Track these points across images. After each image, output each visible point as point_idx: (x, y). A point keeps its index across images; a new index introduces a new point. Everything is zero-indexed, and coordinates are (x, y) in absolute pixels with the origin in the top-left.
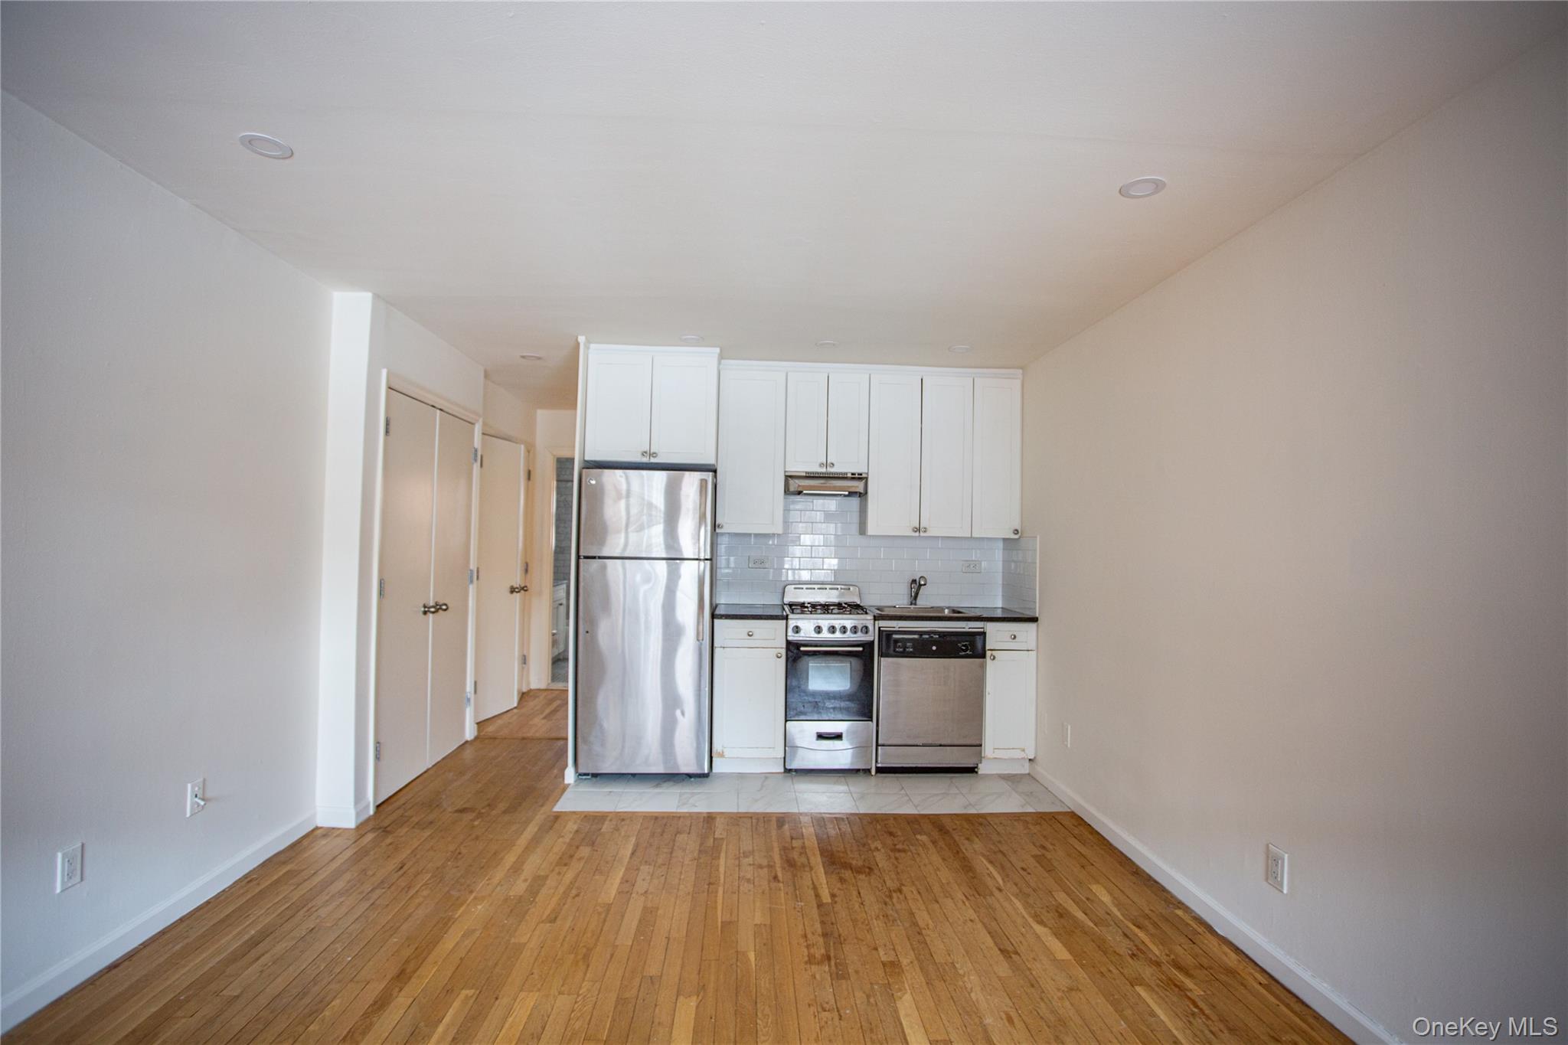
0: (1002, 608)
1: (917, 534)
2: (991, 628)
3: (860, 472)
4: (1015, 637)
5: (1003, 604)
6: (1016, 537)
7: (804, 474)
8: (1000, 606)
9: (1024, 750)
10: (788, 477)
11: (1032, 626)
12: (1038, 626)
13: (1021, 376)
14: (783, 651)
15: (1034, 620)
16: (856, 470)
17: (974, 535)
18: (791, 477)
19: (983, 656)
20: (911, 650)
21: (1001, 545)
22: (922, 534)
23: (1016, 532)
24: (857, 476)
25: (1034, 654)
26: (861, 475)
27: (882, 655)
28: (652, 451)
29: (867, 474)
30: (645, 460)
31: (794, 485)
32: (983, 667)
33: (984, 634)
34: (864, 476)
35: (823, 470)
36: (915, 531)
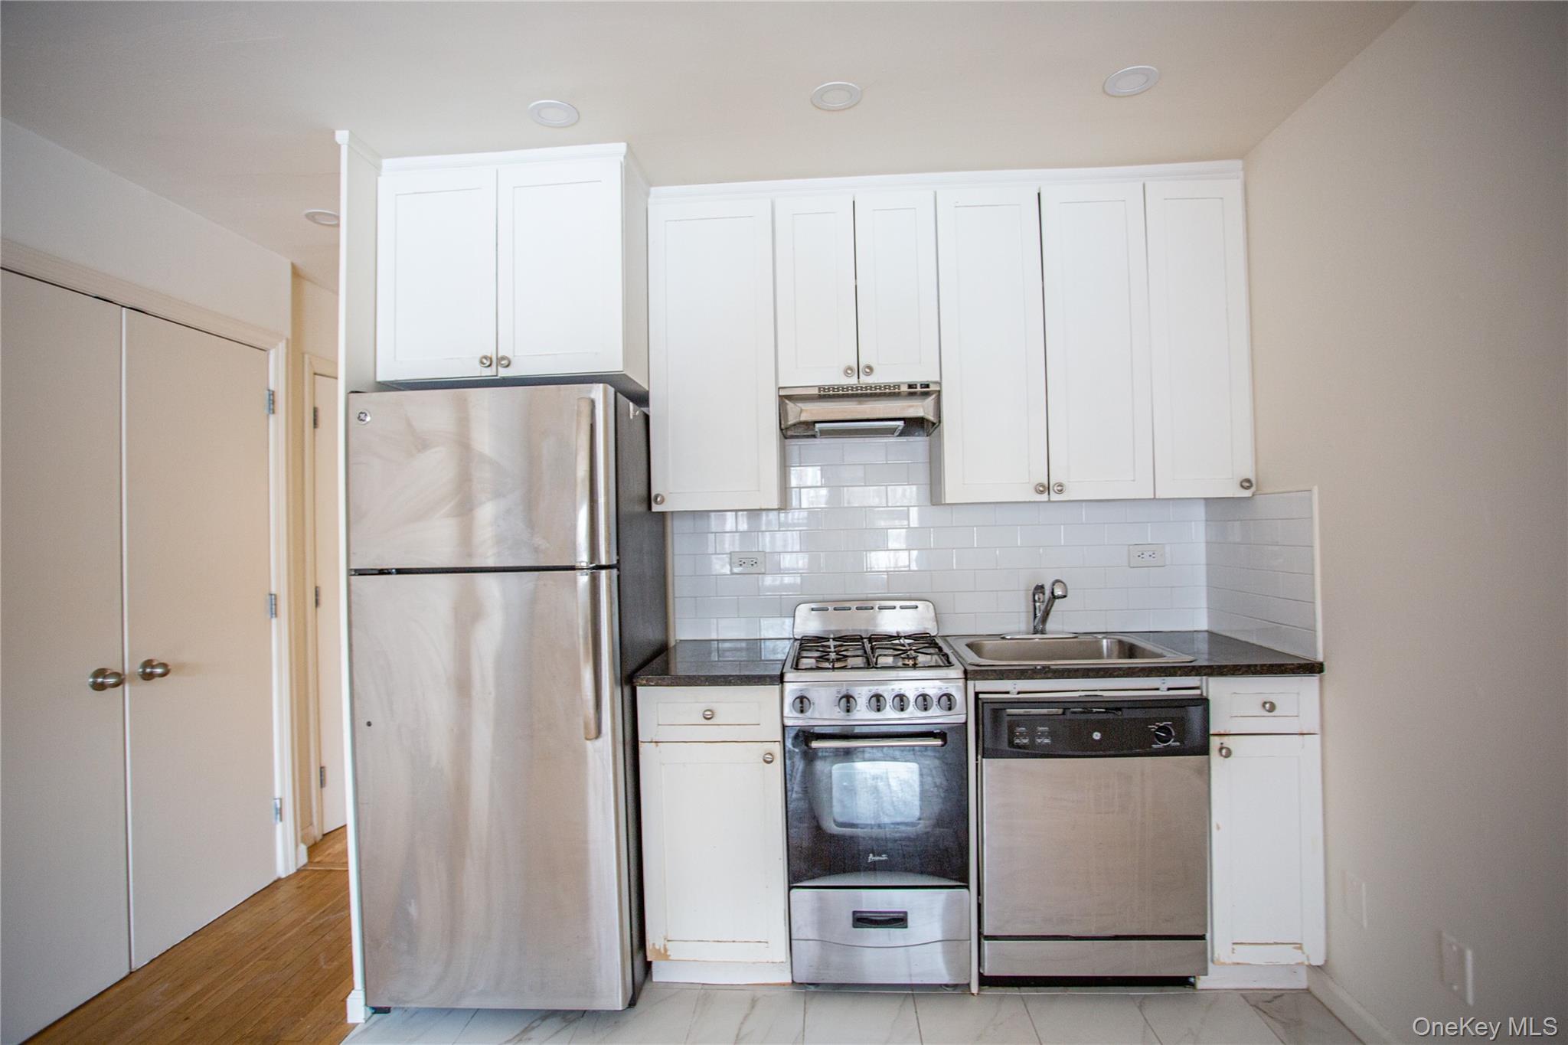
0: (1210, 633)
1: (1044, 497)
2: (1217, 689)
3: (924, 379)
4: (1273, 708)
5: (1210, 622)
6: (1247, 493)
7: (815, 391)
8: (1205, 627)
9: (1300, 948)
10: (785, 399)
11: (1311, 682)
12: (1321, 681)
13: (1241, 174)
14: (777, 749)
15: (1313, 668)
16: (918, 378)
17: (1160, 495)
18: (790, 398)
19: (1204, 750)
20: (1047, 741)
21: (1200, 511)
22: (1054, 497)
23: (1246, 484)
24: (919, 389)
25: (1317, 738)
26: (927, 386)
27: (984, 752)
28: (499, 356)
29: (939, 383)
30: (488, 373)
31: (799, 412)
32: (1205, 773)
33: (1203, 702)
34: (932, 388)
35: (853, 381)
36: (1042, 492)
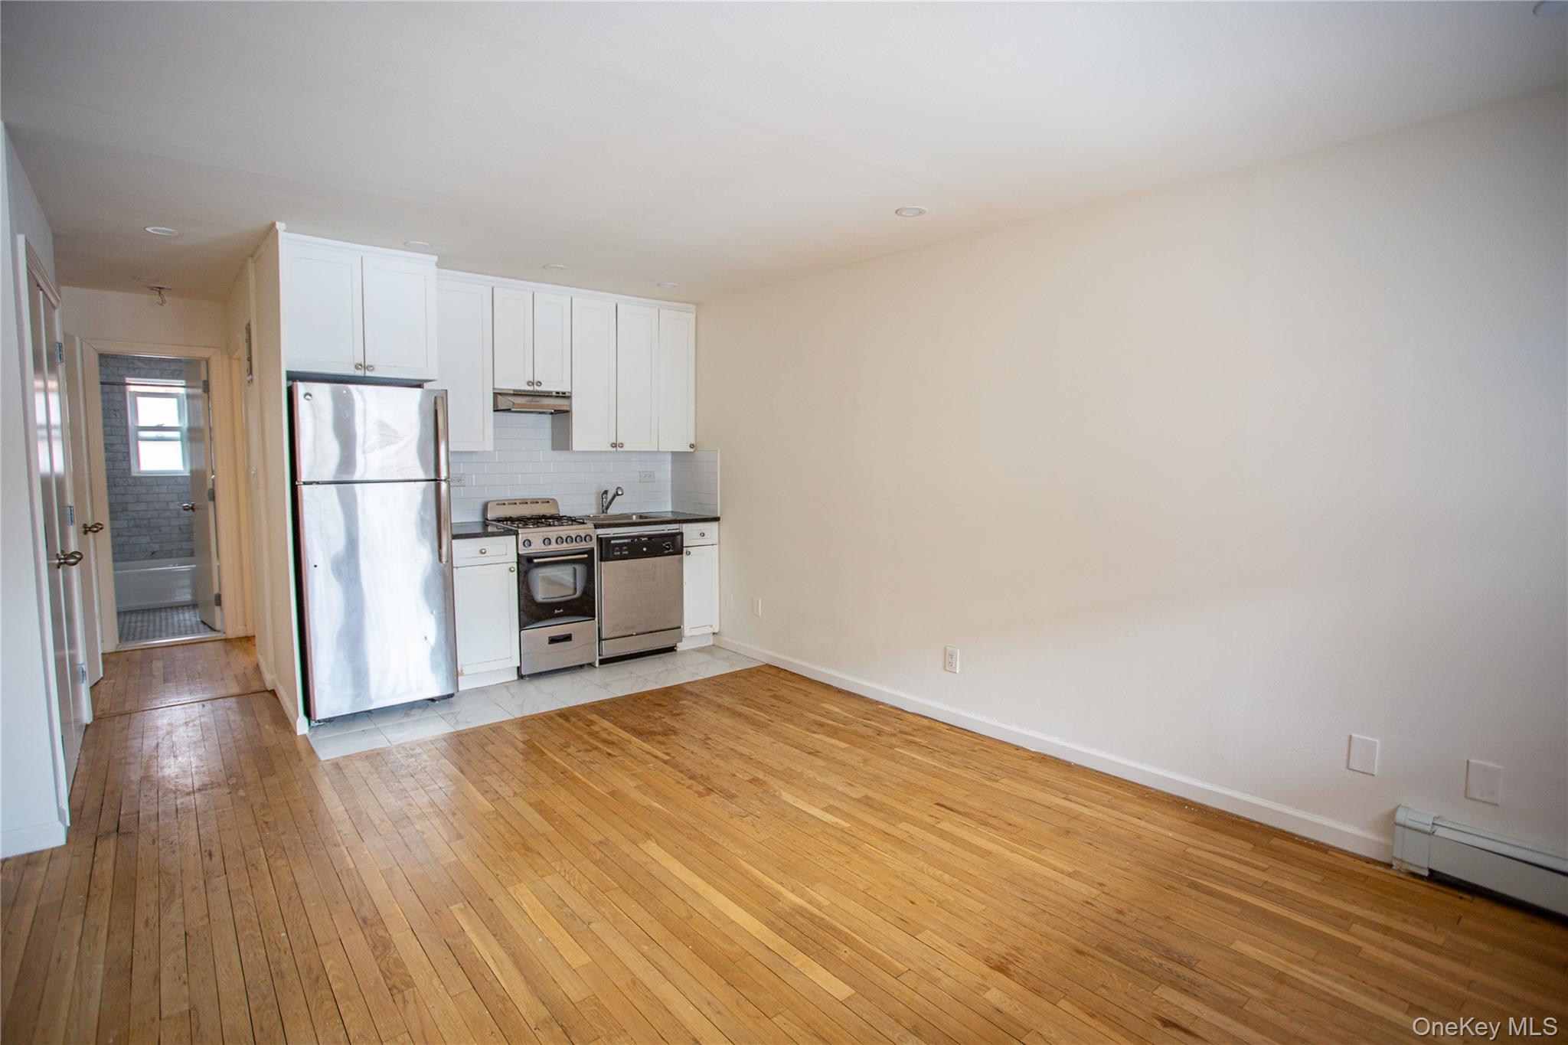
0: (672, 512)
1: (615, 449)
2: (686, 528)
3: (564, 391)
4: (704, 535)
5: (672, 507)
6: (692, 450)
7: (512, 392)
8: (670, 510)
9: (711, 626)
10: (497, 395)
11: (714, 525)
12: (719, 525)
13: (694, 311)
14: (515, 565)
15: (717, 519)
16: (561, 389)
17: (660, 450)
18: (500, 394)
19: (682, 553)
20: (627, 553)
21: (669, 457)
22: (619, 449)
23: (692, 446)
24: (561, 394)
25: (717, 546)
26: (565, 393)
27: (602, 560)
28: (366, 365)
29: (571, 393)
30: (360, 373)
31: (503, 403)
32: (681, 562)
33: (681, 534)
34: (567, 394)
35: (531, 388)
36: (614, 447)
